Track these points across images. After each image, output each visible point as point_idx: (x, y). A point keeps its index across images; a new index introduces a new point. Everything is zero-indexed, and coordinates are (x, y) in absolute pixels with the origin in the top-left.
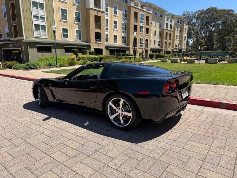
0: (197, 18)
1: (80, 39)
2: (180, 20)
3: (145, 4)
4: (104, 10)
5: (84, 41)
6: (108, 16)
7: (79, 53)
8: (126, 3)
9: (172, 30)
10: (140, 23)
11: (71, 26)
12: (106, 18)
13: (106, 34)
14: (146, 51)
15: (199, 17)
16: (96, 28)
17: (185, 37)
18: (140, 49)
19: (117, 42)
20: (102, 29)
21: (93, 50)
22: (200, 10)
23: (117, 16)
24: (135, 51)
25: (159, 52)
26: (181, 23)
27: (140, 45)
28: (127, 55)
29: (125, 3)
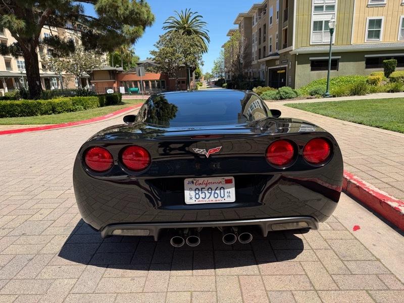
7: (397, 67)
11: (390, 13)
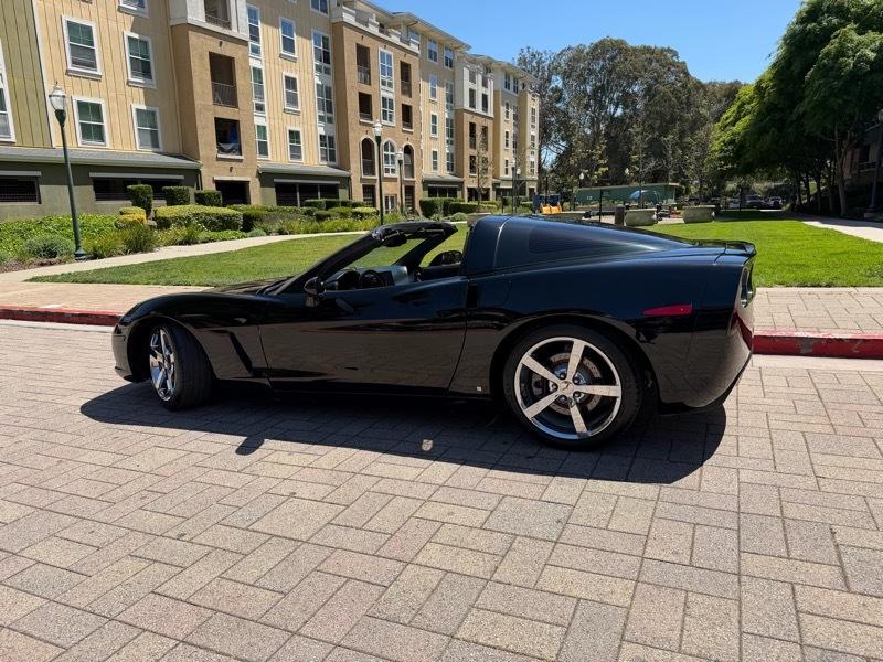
0: (566, 75)
1: (155, 144)
2: (512, 81)
3: (393, 16)
4: (245, 35)
5: (170, 151)
6: (262, 57)
7: (155, 198)
8: (325, 11)
9: (491, 113)
10: (383, 87)
11: (113, 95)
12: (254, 63)
13: (259, 126)
14: (410, 190)
15: (573, 69)
16: (216, 102)
17: (533, 137)
18: (388, 184)
19: (300, 157)
20: (240, 104)
21: (208, 187)
22: (574, 45)
23: (294, 60)
24: (369, 190)
25: (453, 192)
26: (516, 90)
27: (385, 166)
28: (344, 204)
29: (322, 10)
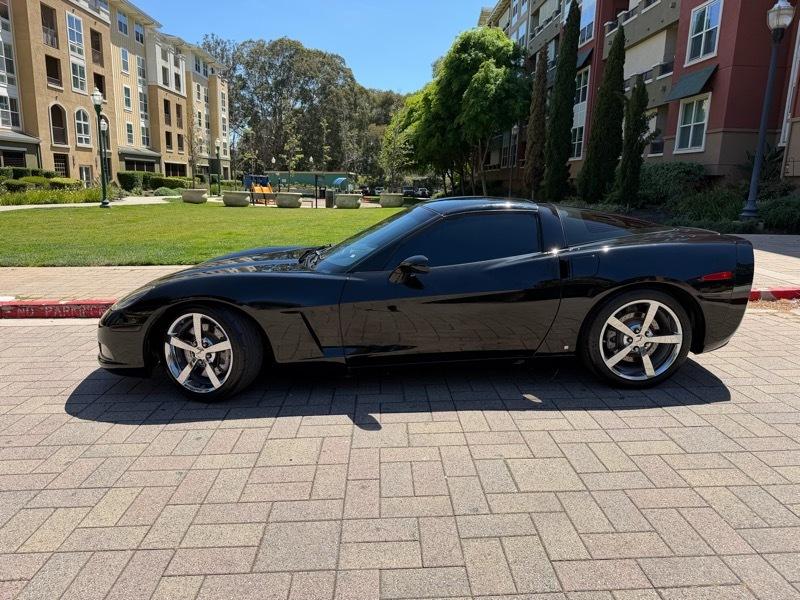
0: (248, 65)
2: (201, 64)
9: (183, 92)
10: (71, 53)
15: (254, 61)
17: (224, 119)
18: (81, 153)
22: (255, 39)
24: (61, 159)
25: (151, 166)
26: (206, 73)
27: (78, 135)
28: (35, 173)
